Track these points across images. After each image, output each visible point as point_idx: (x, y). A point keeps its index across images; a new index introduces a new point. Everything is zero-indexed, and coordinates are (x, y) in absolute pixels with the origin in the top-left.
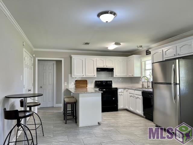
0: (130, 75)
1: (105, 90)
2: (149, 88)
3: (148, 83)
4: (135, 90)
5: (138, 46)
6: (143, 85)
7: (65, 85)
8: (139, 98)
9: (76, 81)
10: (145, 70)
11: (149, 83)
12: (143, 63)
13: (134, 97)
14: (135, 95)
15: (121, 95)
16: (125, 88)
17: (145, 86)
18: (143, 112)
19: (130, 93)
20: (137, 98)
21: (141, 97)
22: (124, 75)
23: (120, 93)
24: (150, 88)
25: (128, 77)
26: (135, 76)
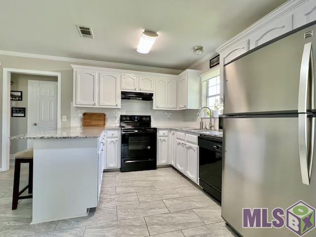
0: (181, 107)
1: (137, 131)
2: (213, 128)
3: (211, 120)
4: (187, 132)
5: (196, 48)
6: (202, 124)
7: (63, 120)
8: (192, 148)
9: (84, 114)
10: (207, 97)
11: (213, 120)
12: (204, 84)
13: (183, 146)
14: (186, 143)
15: (164, 140)
16: (171, 129)
17: (205, 126)
18: (199, 178)
19: (178, 138)
20: (190, 148)
21: (196, 147)
22: (171, 107)
23: (162, 138)
24: (215, 130)
25: (178, 109)
26: (189, 107)
